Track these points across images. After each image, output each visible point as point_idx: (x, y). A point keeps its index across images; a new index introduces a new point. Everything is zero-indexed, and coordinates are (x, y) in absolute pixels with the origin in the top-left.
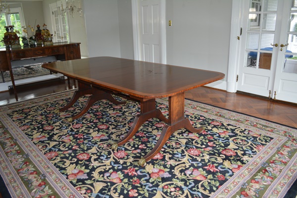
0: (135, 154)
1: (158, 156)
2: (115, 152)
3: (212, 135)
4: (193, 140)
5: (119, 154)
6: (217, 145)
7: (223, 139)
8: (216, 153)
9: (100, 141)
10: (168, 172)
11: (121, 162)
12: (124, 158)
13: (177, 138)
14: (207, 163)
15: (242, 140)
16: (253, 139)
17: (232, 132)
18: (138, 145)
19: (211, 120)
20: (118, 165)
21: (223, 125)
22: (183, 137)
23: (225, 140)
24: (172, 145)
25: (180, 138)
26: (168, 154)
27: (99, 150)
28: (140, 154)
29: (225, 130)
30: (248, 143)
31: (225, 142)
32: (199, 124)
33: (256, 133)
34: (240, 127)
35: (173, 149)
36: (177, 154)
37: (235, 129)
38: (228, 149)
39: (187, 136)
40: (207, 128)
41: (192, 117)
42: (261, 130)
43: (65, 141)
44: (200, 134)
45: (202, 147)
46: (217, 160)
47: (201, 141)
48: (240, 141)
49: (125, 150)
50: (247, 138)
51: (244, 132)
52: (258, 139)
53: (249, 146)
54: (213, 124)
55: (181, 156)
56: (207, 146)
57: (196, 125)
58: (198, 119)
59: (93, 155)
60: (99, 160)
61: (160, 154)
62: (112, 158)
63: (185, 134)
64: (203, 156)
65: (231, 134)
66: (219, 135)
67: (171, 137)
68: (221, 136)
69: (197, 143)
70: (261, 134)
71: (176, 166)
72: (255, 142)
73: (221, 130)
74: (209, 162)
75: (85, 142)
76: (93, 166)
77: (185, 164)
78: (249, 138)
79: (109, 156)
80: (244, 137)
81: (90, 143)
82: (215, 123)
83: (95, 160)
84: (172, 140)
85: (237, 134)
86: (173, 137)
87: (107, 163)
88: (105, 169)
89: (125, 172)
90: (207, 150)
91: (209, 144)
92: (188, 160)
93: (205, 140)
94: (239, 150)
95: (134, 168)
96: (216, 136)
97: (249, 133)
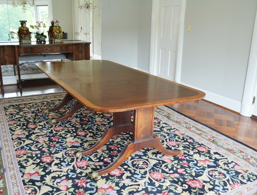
1: (116, 172)
2: (79, 160)
3: (189, 161)
4: (164, 162)
5: (81, 163)
6: (187, 173)
7: (198, 168)
8: (181, 181)
9: (71, 147)
10: (117, 190)
11: (79, 171)
12: (83, 167)
13: (149, 157)
14: (164, 190)
15: (220, 173)
16: (234, 174)
17: (214, 162)
18: (104, 158)
19: (199, 144)
20: (73, 174)
21: (209, 152)
22: (155, 158)
23: (200, 169)
24: (139, 164)
25: (151, 158)
26: (128, 172)
27: (64, 155)
28: (101, 167)
29: (208, 158)
30: (226, 177)
31: (199, 172)
32: (183, 147)
33: (242, 168)
34: (227, 159)
35: (137, 168)
36: (138, 175)
37: (220, 159)
38: (197, 180)
39: (160, 157)
40: (188, 153)
41: (179, 138)
42: (251, 166)
43: (40, 141)
44: (176, 158)
45: (169, 172)
46: (176, 189)
47: (173, 165)
48: (216, 173)
49: (89, 160)
50: (228, 172)
51: (229, 165)
52: (241, 175)
53: (224, 181)
54: (198, 149)
55: (141, 177)
56: (176, 172)
57: (178, 147)
58: (185, 141)
59: (56, 160)
60: (59, 165)
61: (121, 171)
62: (72, 166)
63: (160, 155)
64: (164, 182)
65: (212, 164)
66: (197, 163)
67: (143, 156)
68: (198, 165)
69: (166, 166)
70: (248, 171)
71: (129, 186)
72: (235, 178)
73: (203, 158)
74: (166, 189)
75: (57, 145)
76: (51, 170)
77: (139, 186)
78: (230, 173)
79: (70, 163)
80: (225, 170)
81: (61, 147)
82: (201, 149)
83: (56, 164)
84: (142, 158)
85: (218, 166)
86: (145, 155)
87: (65, 169)
88: (59, 175)
89: (75, 181)
90: (173, 176)
91: (178, 170)
92: (145, 183)
93: (178, 165)
94: (208, 184)
95: (87, 179)
96: (193, 163)
97: (234, 167)
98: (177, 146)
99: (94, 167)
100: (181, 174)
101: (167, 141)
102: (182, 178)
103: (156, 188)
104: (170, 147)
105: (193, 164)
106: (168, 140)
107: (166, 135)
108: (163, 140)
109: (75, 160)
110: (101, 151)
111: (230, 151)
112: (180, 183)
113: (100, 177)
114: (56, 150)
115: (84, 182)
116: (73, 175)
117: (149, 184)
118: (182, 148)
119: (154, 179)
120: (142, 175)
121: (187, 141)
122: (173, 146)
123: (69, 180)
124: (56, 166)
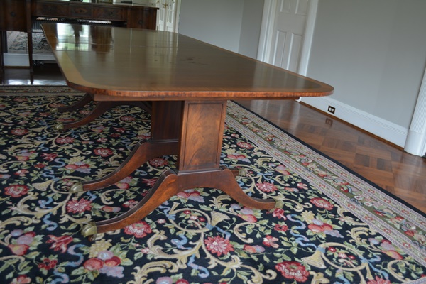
0: (103, 214)
1: (138, 230)
2: (75, 199)
3: (290, 224)
4: (240, 220)
5: (76, 205)
6: (281, 246)
7: (306, 240)
8: (264, 262)
9: (71, 174)
10: (125, 267)
11: (65, 218)
12: (77, 213)
13: (213, 208)
14: (224, 277)
15: (349, 254)
16: (378, 259)
17: (341, 231)
18: (126, 200)
19: (318, 194)
20: (53, 223)
21: (334, 211)
22: (225, 210)
23: (310, 242)
24: (189, 219)
25: (217, 211)
26: (163, 232)
27: (52, 188)
28: (112, 215)
29: (329, 222)
30: (360, 263)
31: (305, 248)
32: (285, 195)
33: (396, 249)
34: (368, 227)
35: (183, 226)
36: (180, 239)
37: (353, 227)
38: (298, 264)
39: (235, 210)
40: (292, 208)
41: (282, 179)
42: (416, 247)
43: (20, 158)
44: (266, 215)
45: (245, 241)
46: (249, 278)
47: (256, 228)
48: (342, 254)
49: (94, 201)
50: (366, 253)
51: (370, 240)
52: (392, 262)
53: (355, 273)
54: (315, 202)
55: (184, 246)
56: (259, 242)
57: (277, 195)
58: (292, 186)
59: (32, 193)
60: (33, 205)
61: (148, 227)
62: (57, 208)
63: (236, 207)
64: (230, 259)
65: (336, 234)
66: (307, 229)
67: (202, 204)
68: (308, 233)
69: (243, 229)
70: (407, 256)
71: (153, 260)
72: (379, 268)
73: (320, 220)
74: (228, 276)
75: (46, 168)
76: (12, 211)
77: (173, 264)
78: (370, 256)
79: (55, 203)
80: (361, 248)
81: (52, 172)
82: (320, 203)
83: (28, 202)
84: (199, 208)
85: (348, 238)
86: (207, 203)
87: (40, 212)
88: (22, 223)
89: (50, 239)
90: (250, 250)
91: (265, 239)
92: (188, 258)
93: (267, 228)
94: (321, 274)
95: (74, 237)
96: (299, 228)
97: (379, 245)
98: (275, 193)
99: (98, 214)
100: (269, 249)
101: (256, 182)
102: (268, 256)
103: (210, 270)
104: (261, 193)
105: (298, 230)
106: (259, 181)
107: (258, 171)
108: (250, 180)
109: (69, 198)
110: (126, 186)
111: (376, 212)
112: (261, 266)
113: (103, 235)
114: (42, 176)
115: (65, 242)
116: (50, 226)
117: (197, 261)
118: (284, 198)
119: (210, 251)
120: (189, 240)
121: (295, 186)
122: (266, 192)
123: (37, 234)
124: (27, 206)
